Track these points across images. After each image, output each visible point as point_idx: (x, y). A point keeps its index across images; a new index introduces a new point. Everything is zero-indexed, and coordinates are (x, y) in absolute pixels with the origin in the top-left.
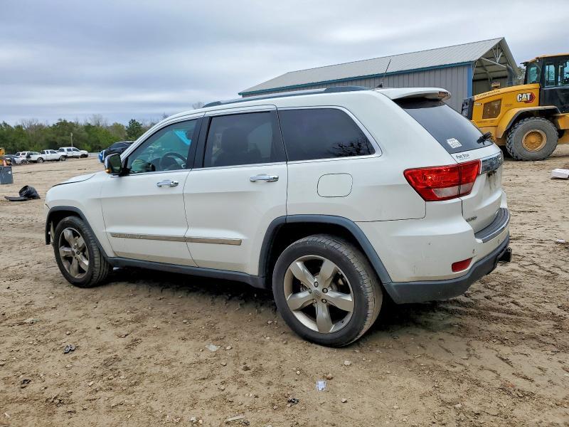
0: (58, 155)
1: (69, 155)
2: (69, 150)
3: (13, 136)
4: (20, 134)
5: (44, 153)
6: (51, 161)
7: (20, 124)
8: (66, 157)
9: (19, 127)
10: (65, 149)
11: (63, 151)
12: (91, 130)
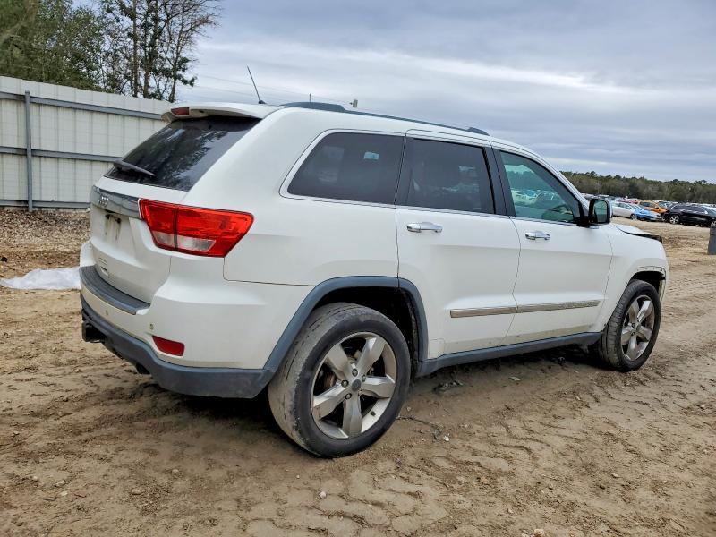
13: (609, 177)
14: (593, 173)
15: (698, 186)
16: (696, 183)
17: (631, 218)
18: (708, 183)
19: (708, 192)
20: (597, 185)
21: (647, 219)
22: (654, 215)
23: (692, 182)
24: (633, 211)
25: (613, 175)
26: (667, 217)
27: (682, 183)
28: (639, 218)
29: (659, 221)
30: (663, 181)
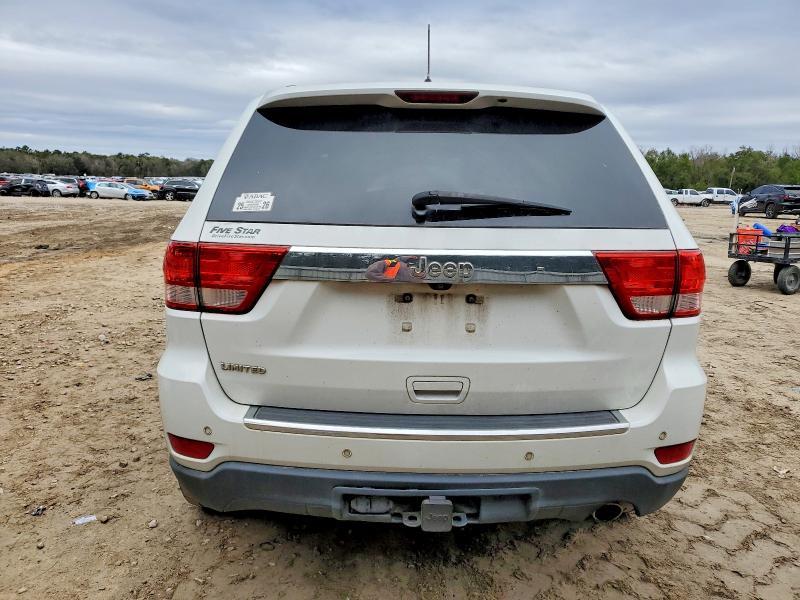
0: (702, 196)
1: (716, 200)
2: (719, 192)
3: (674, 168)
4: (683, 165)
5: (680, 193)
6: (691, 204)
7: (687, 151)
8: (710, 201)
9: (685, 156)
10: (715, 189)
11: (711, 192)
12: (788, 164)
13: (47, 153)
14: (25, 147)
15: (144, 159)
16: (141, 156)
17: (125, 199)
18: (151, 155)
19: (154, 165)
20: (35, 162)
21: (141, 198)
22: (147, 193)
23: (136, 155)
24: (126, 191)
25: (52, 150)
26: (161, 195)
27: (127, 157)
28: (134, 198)
29: (151, 199)
30: (108, 155)
